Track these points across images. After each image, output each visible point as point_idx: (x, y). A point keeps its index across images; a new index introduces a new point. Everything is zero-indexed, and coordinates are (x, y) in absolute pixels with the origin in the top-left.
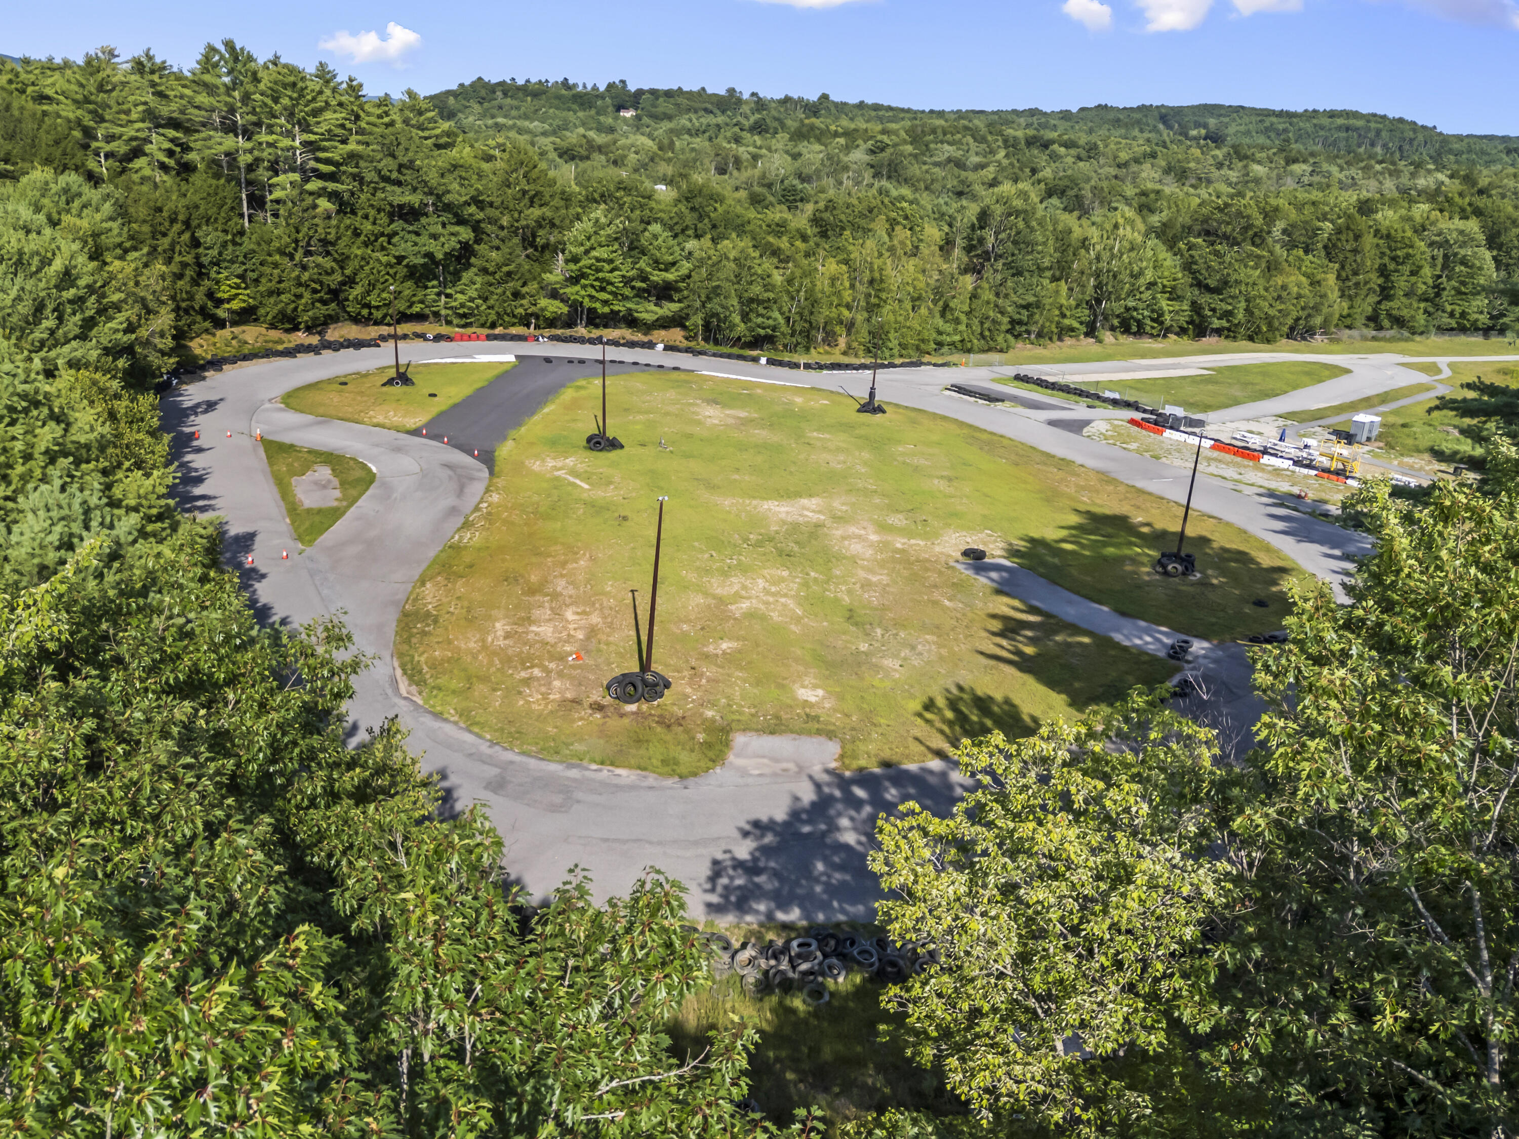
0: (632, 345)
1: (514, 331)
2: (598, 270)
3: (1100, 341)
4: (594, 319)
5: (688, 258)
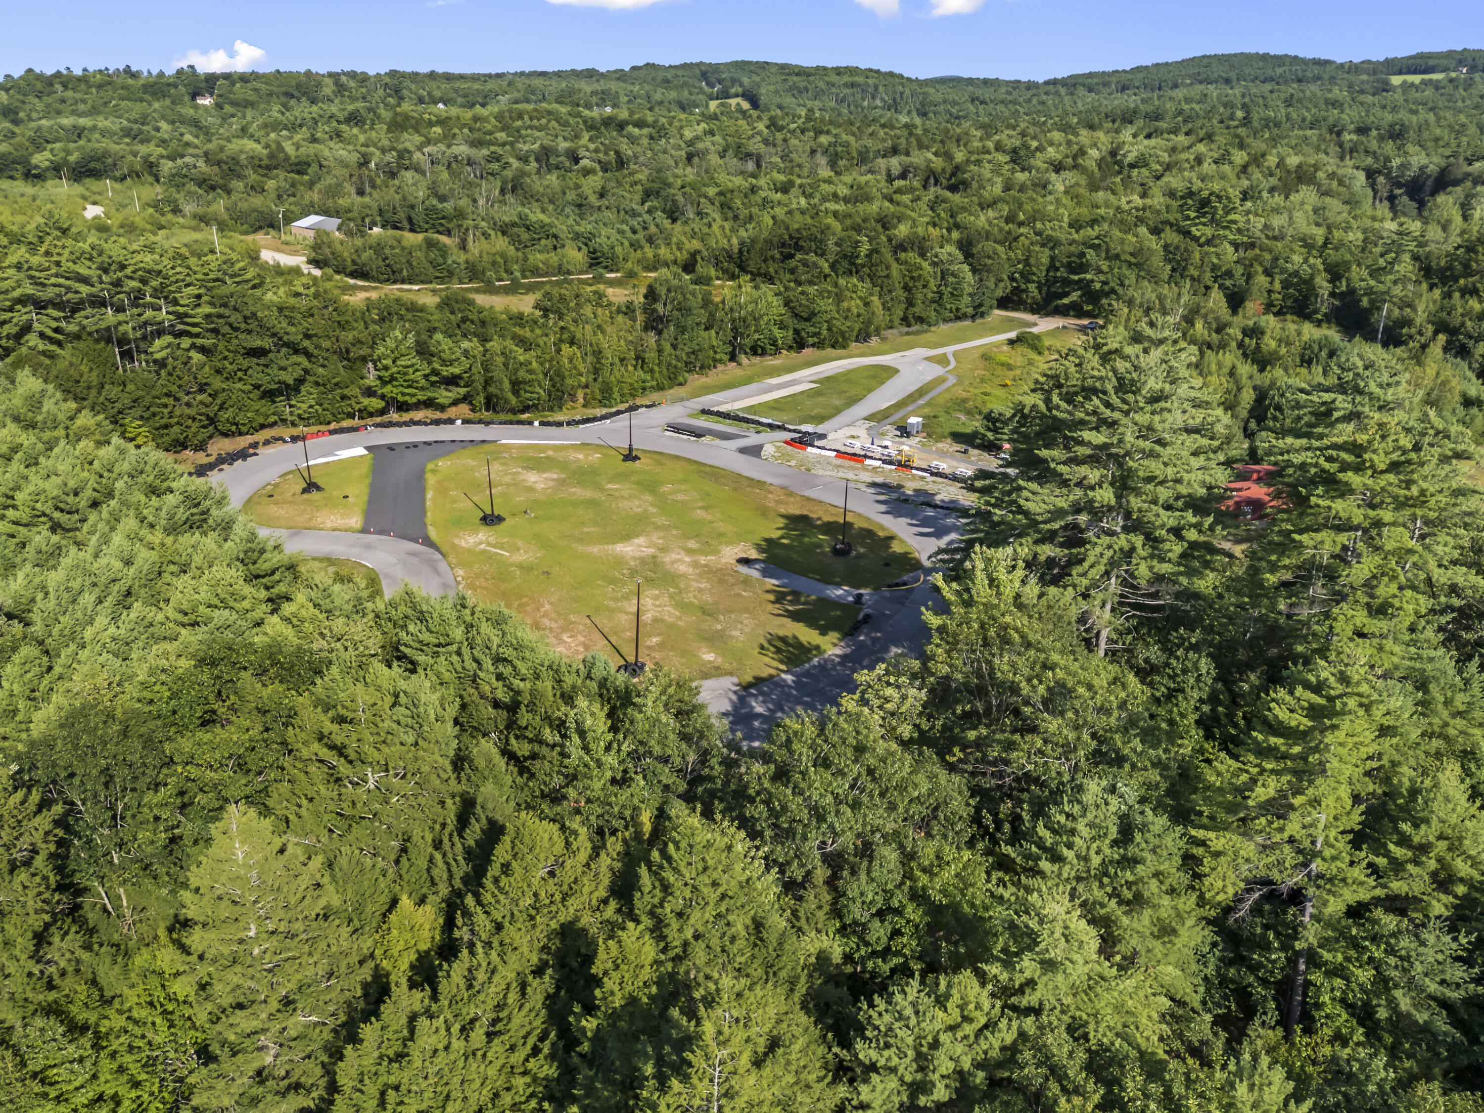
0: (437, 422)
1: (346, 423)
2: (405, 374)
3: (739, 364)
4: (403, 407)
5: (465, 355)
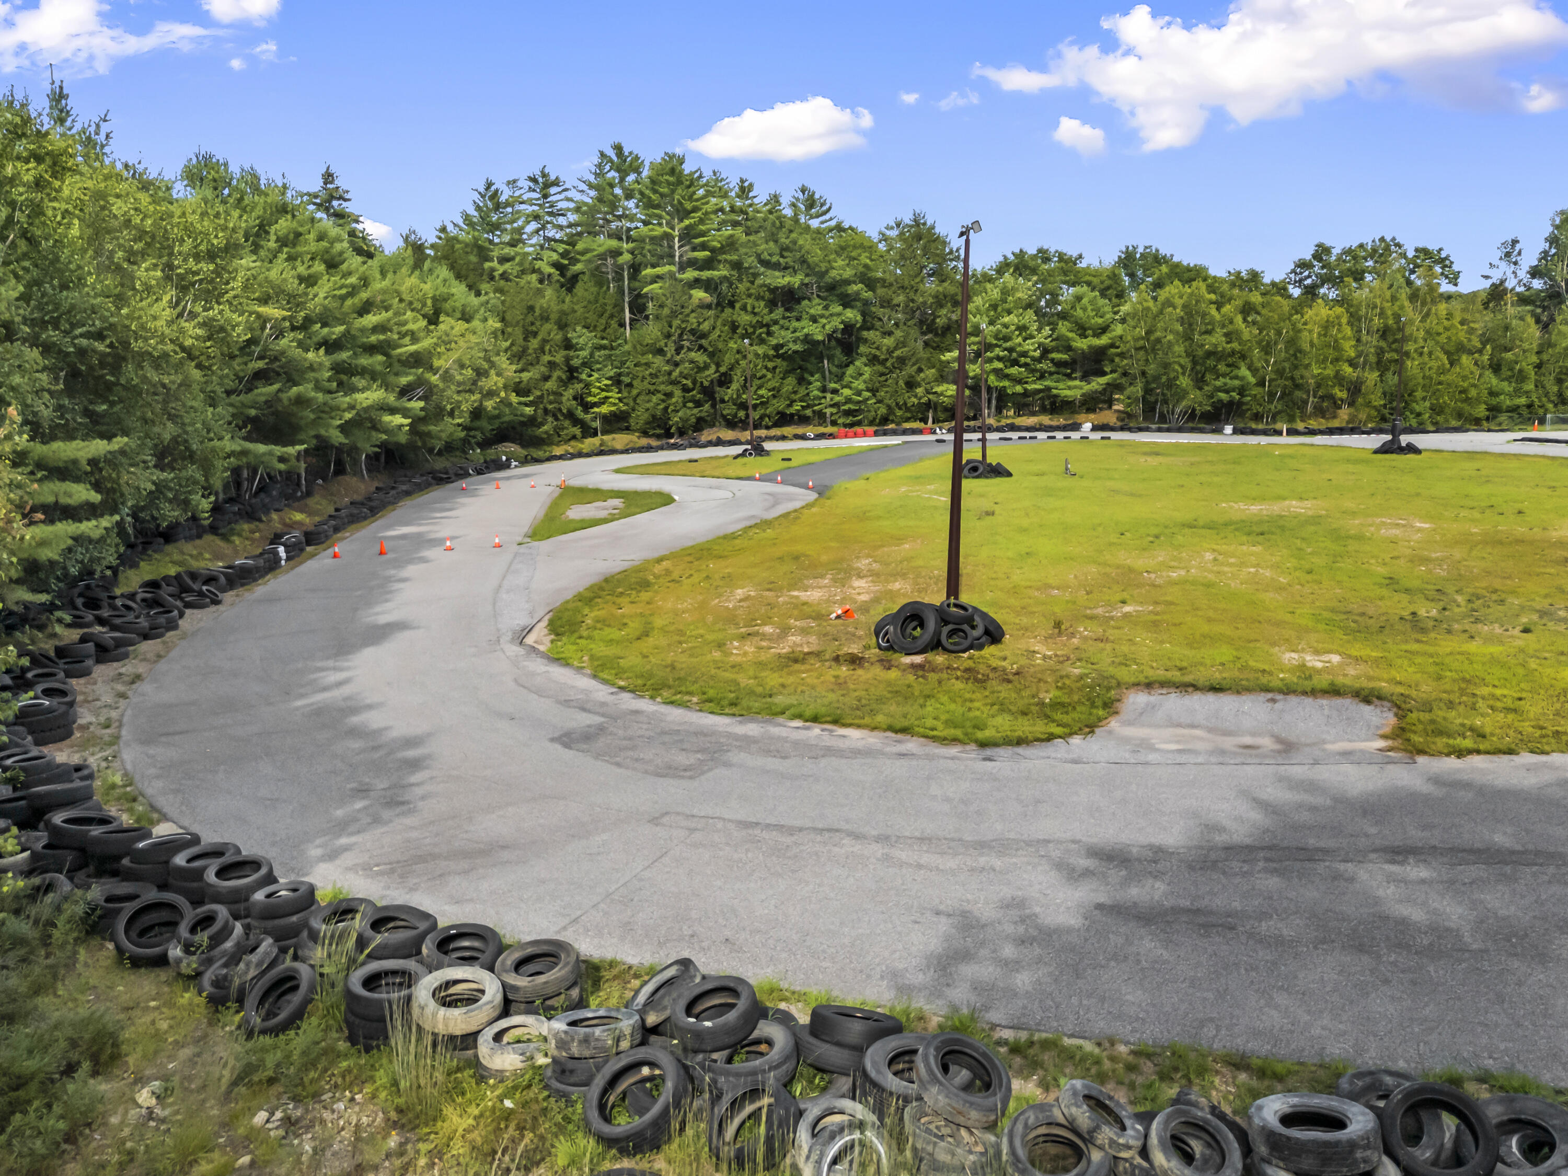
1: (908, 424)
4: (1004, 403)
5: (1123, 321)
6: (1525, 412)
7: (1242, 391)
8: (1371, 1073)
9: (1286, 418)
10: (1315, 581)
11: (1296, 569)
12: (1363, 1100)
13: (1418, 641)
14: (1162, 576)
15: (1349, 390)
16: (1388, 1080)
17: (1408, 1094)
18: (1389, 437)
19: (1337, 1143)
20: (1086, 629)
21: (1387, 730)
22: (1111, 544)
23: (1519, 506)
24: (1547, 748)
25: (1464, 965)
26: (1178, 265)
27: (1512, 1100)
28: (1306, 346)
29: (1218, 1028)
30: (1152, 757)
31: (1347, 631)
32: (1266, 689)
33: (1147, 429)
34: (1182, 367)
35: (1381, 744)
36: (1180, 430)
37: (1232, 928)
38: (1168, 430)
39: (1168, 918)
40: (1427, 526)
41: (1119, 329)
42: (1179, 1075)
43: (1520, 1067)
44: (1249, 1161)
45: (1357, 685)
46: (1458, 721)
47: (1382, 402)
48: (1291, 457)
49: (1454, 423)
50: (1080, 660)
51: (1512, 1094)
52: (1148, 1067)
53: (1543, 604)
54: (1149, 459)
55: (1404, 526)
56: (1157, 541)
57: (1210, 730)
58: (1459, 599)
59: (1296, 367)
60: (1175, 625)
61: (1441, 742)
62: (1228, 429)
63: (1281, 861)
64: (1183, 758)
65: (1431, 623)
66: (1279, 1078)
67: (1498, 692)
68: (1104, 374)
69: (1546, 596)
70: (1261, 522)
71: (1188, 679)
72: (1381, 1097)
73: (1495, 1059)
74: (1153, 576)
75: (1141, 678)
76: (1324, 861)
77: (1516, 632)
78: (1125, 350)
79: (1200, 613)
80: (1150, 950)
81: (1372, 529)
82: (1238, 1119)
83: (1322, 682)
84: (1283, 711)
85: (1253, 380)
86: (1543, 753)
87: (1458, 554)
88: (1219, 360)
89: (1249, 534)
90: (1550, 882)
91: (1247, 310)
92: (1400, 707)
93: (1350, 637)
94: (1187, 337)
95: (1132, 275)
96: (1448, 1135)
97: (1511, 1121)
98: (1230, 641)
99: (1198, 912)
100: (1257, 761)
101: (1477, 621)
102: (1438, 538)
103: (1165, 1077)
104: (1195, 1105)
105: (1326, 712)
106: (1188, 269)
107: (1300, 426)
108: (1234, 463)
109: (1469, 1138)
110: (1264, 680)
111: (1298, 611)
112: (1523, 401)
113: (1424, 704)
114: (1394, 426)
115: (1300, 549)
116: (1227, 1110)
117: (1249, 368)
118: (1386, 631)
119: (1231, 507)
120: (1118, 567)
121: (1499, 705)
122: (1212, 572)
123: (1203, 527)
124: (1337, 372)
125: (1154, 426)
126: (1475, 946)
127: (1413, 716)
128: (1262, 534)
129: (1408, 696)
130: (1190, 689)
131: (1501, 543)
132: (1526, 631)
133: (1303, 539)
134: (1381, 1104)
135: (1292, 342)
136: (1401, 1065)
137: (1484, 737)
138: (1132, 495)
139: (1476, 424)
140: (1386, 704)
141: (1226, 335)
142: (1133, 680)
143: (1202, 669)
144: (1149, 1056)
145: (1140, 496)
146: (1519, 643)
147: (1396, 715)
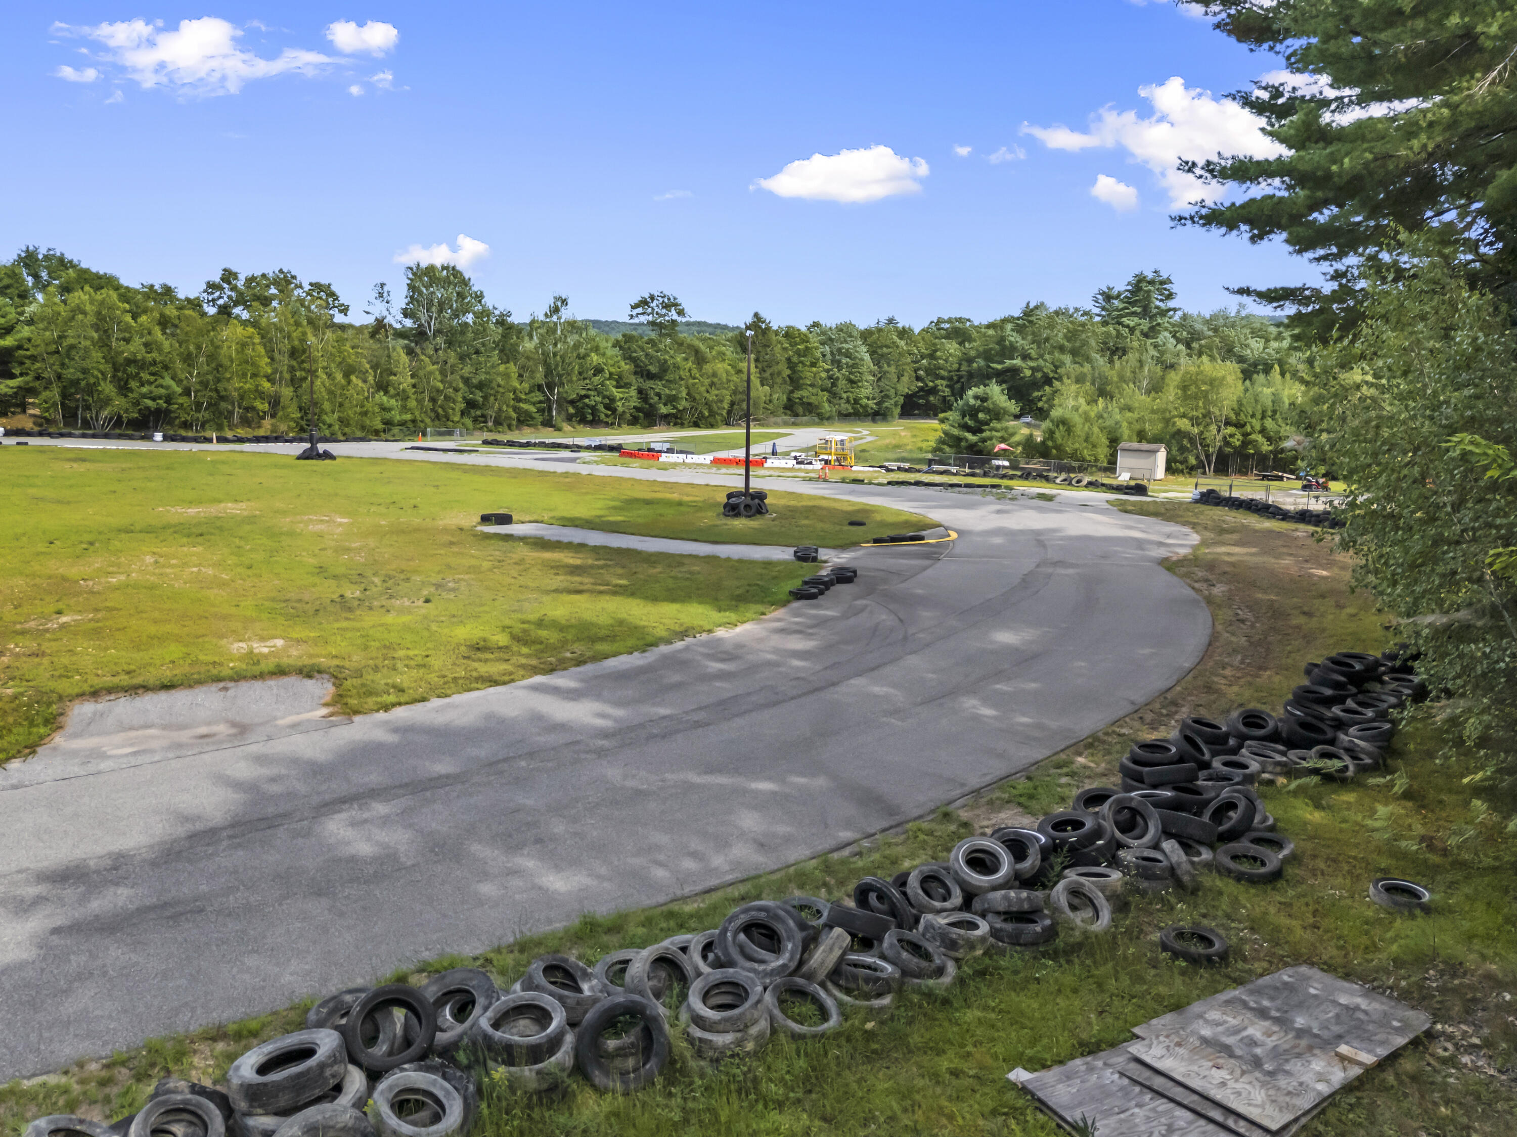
3: (558, 431)
5: (31, 322)
6: (410, 425)
7: (169, 400)
8: (334, 998)
9: (215, 427)
10: (255, 575)
11: (237, 565)
12: (329, 1024)
13: (347, 619)
14: (100, 583)
15: (269, 403)
16: (348, 998)
17: (364, 1005)
18: (308, 445)
19: (309, 1070)
20: (17, 645)
21: (328, 699)
22: (38, 554)
23: (413, 502)
24: (449, 692)
25: (402, 881)
26: (86, 271)
27: (443, 977)
28: (226, 362)
29: (193, 1010)
30: (104, 765)
31: (289, 617)
32: (218, 679)
33: (70, 435)
34: (102, 373)
35: (324, 711)
36: (106, 436)
37: (201, 911)
38: (94, 436)
39: (134, 921)
40: (346, 520)
41: (26, 331)
42: (156, 1071)
43: (448, 950)
44: (231, 1122)
45: (300, 664)
46: (383, 682)
47: (299, 415)
48: (223, 462)
49: (359, 434)
50: (13, 679)
51: (443, 973)
52: (123, 1074)
53: (435, 579)
54: (75, 465)
55: (327, 522)
56: (92, 548)
57: (165, 727)
58: (376, 580)
59: (219, 380)
60: (118, 630)
61: (371, 701)
62: (158, 436)
63: (244, 835)
64: (140, 760)
65: (357, 603)
66: (254, 1034)
67: (411, 653)
68: (12, 376)
69: (439, 572)
70: (199, 524)
71: (138, 681)
72: (343, 1016)
73: (430, 950)
74: (90, 583)
75: (86, 688)
76: (282, 825)
77: (420, 603)
78: (35, 353)
79: (144, 615)
80: (118, 957)
81: (302, 525)
82: (218, 1088)
83: (268, 665)
84: (235, 697)
85: (179, 390)
86: (447, 696)
87: (372, 542)
88: (142, 368)
89: (189, 536)
90: (458, 797)
91: (164, 322)
92: (337, 678)
93: (291, 623)
94: (104, 343)
95: (36, 276)
96: (399, 1026)
97: (445, 994)
98: (178, 639)
99: (164, 906)
100: (215, 748)
101: (391, 597)
102: (355, 530)
103: (141, 1077)
104: (174, 1091)
105: (275, 691)
106: (98, 276)
107: (229, 434)
108: (168, 468)
109: (415, 1021)
110: (215, 672)
111: (242, 604)
112: (408, 417)
113: (357, 671)
114: (311, 436)
115: (239, 547)
116: (207, 1083)
117: (173, 378)
118: (321, 613)
119: (168, 511)
120: (50, 577)
121: (412, 663)
122: (154, 574)
123: (141, 532)
124: (257, 386)
125: (77, 432)
126: (409, 863)
127: (348, 683)
128: (201, 535)
129: (343, 667)
130: (140, 691)
131: (403, 532)
132: (427, 601)
133: (241, 538)
134: (344, 1021)
135: (211, 357)
136: (359, 982)
137: (403, 691)
138: (59, 502)
139: (376, 435)
140: (326, 676)
141: (146, 345)
142: (77, 690)
143: (151, 669)
144: (123, 1063)
145: (69, 503)
146: (423, 611)
147: (334, 684)
